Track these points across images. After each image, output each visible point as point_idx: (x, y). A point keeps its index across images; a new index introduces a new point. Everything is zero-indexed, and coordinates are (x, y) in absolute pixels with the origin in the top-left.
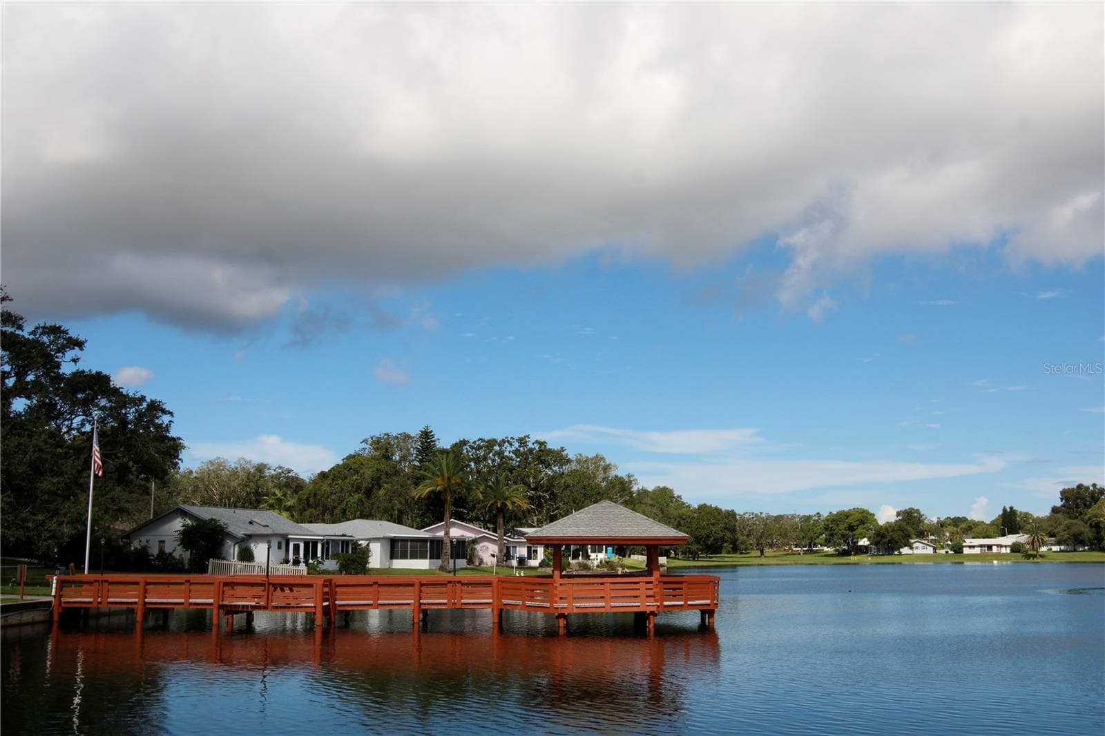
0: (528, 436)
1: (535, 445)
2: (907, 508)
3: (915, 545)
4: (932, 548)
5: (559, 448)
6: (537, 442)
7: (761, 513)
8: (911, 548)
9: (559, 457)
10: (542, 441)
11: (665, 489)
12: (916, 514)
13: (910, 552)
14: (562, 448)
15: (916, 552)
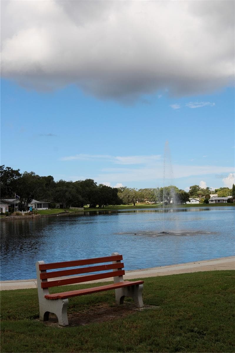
0: (4, 166)
1: (7, 169)
2: (194, 185)
3: (191, 201)
4: (199, 201)
5: (18, 170)
6: (7, 168)
7: (134, 189)
8: (190, 202)
9: (17, 173)
10: (9, 167)
11: (90, 180)
12: (197, 188)
13: (190, 203)
14: (19, 169)
15: (192, 203)
